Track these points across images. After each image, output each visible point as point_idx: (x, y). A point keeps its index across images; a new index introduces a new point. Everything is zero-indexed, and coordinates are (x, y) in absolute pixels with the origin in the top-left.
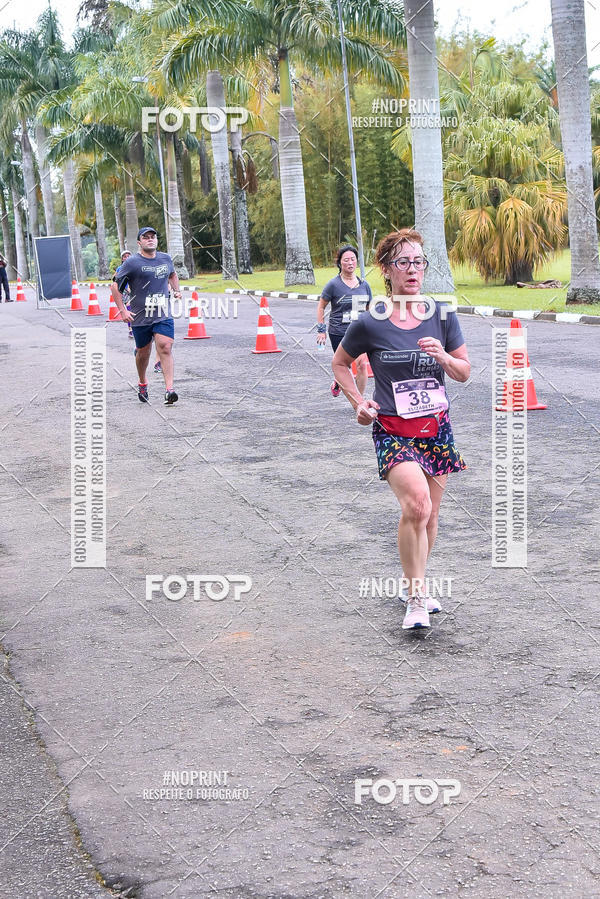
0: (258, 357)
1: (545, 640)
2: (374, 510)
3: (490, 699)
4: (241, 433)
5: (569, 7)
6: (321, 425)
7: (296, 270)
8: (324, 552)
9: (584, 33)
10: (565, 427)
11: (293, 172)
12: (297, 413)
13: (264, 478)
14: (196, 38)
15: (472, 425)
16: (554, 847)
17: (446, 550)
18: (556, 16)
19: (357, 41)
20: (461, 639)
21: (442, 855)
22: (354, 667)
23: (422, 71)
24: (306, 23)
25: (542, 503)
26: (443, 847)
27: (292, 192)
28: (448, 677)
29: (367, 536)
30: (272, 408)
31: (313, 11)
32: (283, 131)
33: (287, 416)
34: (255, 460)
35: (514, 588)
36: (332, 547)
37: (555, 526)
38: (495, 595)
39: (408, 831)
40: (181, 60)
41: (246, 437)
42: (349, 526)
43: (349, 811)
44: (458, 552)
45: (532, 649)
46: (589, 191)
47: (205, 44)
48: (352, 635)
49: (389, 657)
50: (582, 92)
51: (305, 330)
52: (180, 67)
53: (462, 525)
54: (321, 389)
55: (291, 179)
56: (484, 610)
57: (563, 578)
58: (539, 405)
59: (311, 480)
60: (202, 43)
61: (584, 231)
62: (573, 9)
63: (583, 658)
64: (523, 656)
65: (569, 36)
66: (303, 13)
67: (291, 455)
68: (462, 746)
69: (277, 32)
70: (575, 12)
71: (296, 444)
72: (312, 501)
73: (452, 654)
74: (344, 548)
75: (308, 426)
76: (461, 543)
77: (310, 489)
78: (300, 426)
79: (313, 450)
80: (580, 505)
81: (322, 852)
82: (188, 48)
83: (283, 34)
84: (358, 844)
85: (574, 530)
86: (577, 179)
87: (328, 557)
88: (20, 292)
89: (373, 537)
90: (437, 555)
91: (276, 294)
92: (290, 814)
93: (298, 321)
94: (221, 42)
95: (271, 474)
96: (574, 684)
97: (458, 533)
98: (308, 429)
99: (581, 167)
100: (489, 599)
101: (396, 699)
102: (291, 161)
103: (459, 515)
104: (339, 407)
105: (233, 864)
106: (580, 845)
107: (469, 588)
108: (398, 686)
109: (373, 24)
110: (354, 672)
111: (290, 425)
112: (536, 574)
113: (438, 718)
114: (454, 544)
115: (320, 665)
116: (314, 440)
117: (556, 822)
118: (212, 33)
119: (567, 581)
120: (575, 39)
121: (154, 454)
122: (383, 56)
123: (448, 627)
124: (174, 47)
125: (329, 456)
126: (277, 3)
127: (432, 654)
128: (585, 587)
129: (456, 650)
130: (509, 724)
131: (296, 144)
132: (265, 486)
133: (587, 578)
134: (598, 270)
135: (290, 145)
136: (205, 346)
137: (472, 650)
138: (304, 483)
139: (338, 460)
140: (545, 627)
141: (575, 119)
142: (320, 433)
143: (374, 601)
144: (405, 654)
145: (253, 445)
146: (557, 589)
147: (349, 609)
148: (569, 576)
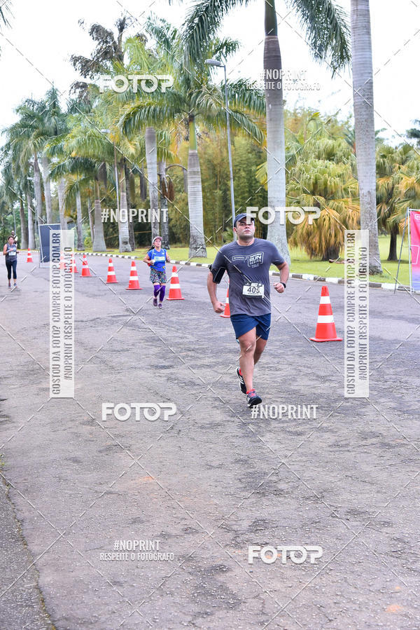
0: (170, 302)
1: (332, 488)
2: (233, 402)
3: (297, 524)
4: (156, 350)
5: (364, 95)
6: (204, 347)
7: (196, 248)
8: (202, 427)
9: (373, 111)
11: (196, 189)
12: (191, 338)
13: (169, 379)
14: (140, 107)
15: (297, 349)
16: (330, 621)
17: (276, 429)
18: (356, 101)
19: (236, 112)
20: (282, 486)
21: (262, 623)
22: (216, 501)
23: (275, 131)
24: (206, 100)
25: (336, 401)
26: (263, 618)
27: (195, 201)
28: (271, 510)
29: (229, 418)
30: (178, 334)
31: (210, 93)
32: (190, 164)
33: (185, 340)
34: (164, 367)
35: (316, 454)
36: (207, 424)
37: (343, 415)
38: (304, 458)
39: (242, 606)
40: (130, 120)
41: (160, 353)
42: (218, 412)
43: (207, 593)
44: (283, 430)
45: (324, 494)
47: (145, 111)
48: (216, 481)
49: (237, 496)
51: (199, 286)
52: (129, 125)
54: (207, 324)
55: (194, 194)
56: (297, 467)
57: (346, 449)
58: (338, 338)
59: (198, 382)
60: (143, 111)
62: (367, 97)
63: (354, 501)
64: (319, 498)
65: (364, 113)
66: (204, 94)
69: (189, 105)
71: (189, 358)
72: (197, 395)
73: (276, 495)
74: (213, 425)
75: (197, 347)
76: (285, 425)
77: (196, 387)
78: (192, 347)
79: (199, 363)
80: (359, 403)
81: (190, 618)
82: (134, 114)
83: (192, 106)
84: (212, 614)
85: (354, 419)
86: (367, 199)
87: (204, 431)
88: (29, 257)
89: (233, 419)
90: (270, 431)
91: (183, 263)
92: (172, 594)
93: (195, 280)
94: (155, 110)
95: (173, 377)
96: (349, 517)
98: (198, 349)
99: (369, 192)
100: (300, 461)
101: (240, 522)
102: (194, 183)
104: (216, 336)
105: (135, 624)
106: (346, 620)
107: (289, 454)
108: (242, 514)
109: (246, 101)
110: (216, 504)
111: (186, 346)
112: (330, 446)
113: (264, 536)
114: (282, 425)
115: (196, 500)
116: (201, 356)
117: (333, 605)
118: (150, 104)
119: (348, 451)
120: (367, 114)
121: (104, 362)
122: (251, 121)
123: (274, 478)
124: (127, 112)
125: (209, 366)
126: (189, 87)
127: (264, 495)
128: (358, 455)
129: (278, 493)
130: (308, 541)
131: (198, 172)
132: (169, 384)
133: (360, 449)
134: (378, 254)
135: (194, 173)
136: (139, 294)
137: (287, 493)
138: (192, 384)
139: (214, 369)
140: (333, 480)
141: (366, 162)
142: (204, 352)
143: (230, 460)
144: (247, 494)
145: (164, 357)
146: (342, 456)
147: (215, 464)
148: (350, 448)
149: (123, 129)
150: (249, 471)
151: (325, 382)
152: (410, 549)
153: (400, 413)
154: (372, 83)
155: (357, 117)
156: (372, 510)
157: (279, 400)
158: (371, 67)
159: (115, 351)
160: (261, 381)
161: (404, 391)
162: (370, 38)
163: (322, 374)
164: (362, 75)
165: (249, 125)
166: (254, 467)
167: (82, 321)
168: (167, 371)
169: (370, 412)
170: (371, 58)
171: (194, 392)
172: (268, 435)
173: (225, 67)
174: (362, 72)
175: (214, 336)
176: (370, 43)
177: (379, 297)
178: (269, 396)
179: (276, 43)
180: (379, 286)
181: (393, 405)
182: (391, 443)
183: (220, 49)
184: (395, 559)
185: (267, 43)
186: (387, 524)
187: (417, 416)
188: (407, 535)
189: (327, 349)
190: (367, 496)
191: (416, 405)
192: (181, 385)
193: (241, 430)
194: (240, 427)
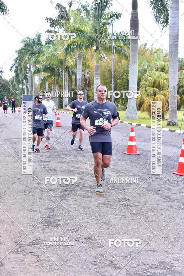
1: (85, 226)
5: (174, 40)
6: (72, 153)
8: (43, 191)
9: (178, 48)
10: (141, 160)
11: (97, 82)
13: (44, 167)
14: (73, 42)
17: (78, 194)
18: (170, 42)
19: (119, 46)
20: (61, 223)
22: (22, 228)
23: (133, 56)
24: (104, 40)
28: (47, 235)
30: (63, 147)
31: (106, 37)
32: (96, 70)
33: (65, 150)
34: (46, 162)
35: (89, 208)
36: (46, 190)
37: (116, 189)
38: (82, 209)
40: (68, 48)
41: (49, 155)
44: (82, 195)
45: (80, 228)
46: (176, 93)
47: (76, 44)
48: (30, 218)
49: (35, 226)
50: (176, 65)
52: (68, 50)
53: (89, 187)
55: (97, 84)
56: (75, 214)
57: (106, 206)
58: (138, 153)
59: (56, 169)
60: (75, 44)
61: (173, 105)
62: (175, 41)
64: (75, 230)
65: (174, 48)
66: (103, 37)
67: (57, 161)
68: (35, 259)
69: (96, 42)
70: (176, 41)
71: (61, 158)
73: (55, 227)
76: (85, 192)
78: (66, 153)
79: (67, 160)
82: (71, 45)
83: (98, 43)
85: (120, 191)
86: (173, 90)
87: (42, 193)
88: (19, 110)
89: (60, 188)
90: (75, 195)
94: (80, 44)
95: (47, 166)
96: (84, 241)
97: (86, 189)
98: (68, 154)
99: (174, 86)
100: (79, 211)
102: (97, 79)
103: (90, 183)
107: (76, 206)
108: (30, 236)
109: (123, 41)
111: (63, 153)
113: (34, 248)
114: (82, 192)
116: (67, 157)
118: (78, 41)
119: (107, 207)
120: (175, 49)
122: (126, 51)
123: (60, 218)
124: (67, 44)
125: (67, 162)
126: (97, 34)
127: (49, 226)
128: (111, 209)
129: (57, 226)
130: (54, 252)
131: (99, 74)
132: (43, 170)
133: (113, 207)
134: (177, 116)
135: (97, 74)
136: (59, 129)
137: (61, 226)
138: (54, 170)
139: (69, 164)
140: (89, 221)
141: (173, 72)
142: (70, 156)
143: (45, 208)
144: (40, 226)
145: (49, 157)
146: (102, 209)
147: (35, 210)
148: (108, 206)
149: (65, 52)
150: (50, 214)
151: (118, 173)
152: (104, 261)
153: (145, 190)
154: (178, 34)
155: (170, 50)
156: (98, 238)
157: (91, 180)
158: (178, 27)
160: (87, 171)
161: (154, 180)
162: (178, 12)
163: (119, 169)
164: (174, 30)
165: (124, 53)
166: (54, 212)
168: (45, 164)
169: (130, 189)
170: (178, 22)
172: (73, 197)
173: (112, 24)
174: (174, 28)
176: (178, 15)
177: (171, 136)
178: (86, 178)
179: (137, 14)
180: (175, 131)
181: (144, 186)
182: (131, 204)
183: (113, 16)
184: (93, 266)
185: (133, 14)
186: (101, 246)
187: (153, 192)
188: (108, 253)
189: (130, 158)
190: (101, 230)
191: (156, 186)
192: (48, 170)
193: (61, 194)
194: (61, 192)
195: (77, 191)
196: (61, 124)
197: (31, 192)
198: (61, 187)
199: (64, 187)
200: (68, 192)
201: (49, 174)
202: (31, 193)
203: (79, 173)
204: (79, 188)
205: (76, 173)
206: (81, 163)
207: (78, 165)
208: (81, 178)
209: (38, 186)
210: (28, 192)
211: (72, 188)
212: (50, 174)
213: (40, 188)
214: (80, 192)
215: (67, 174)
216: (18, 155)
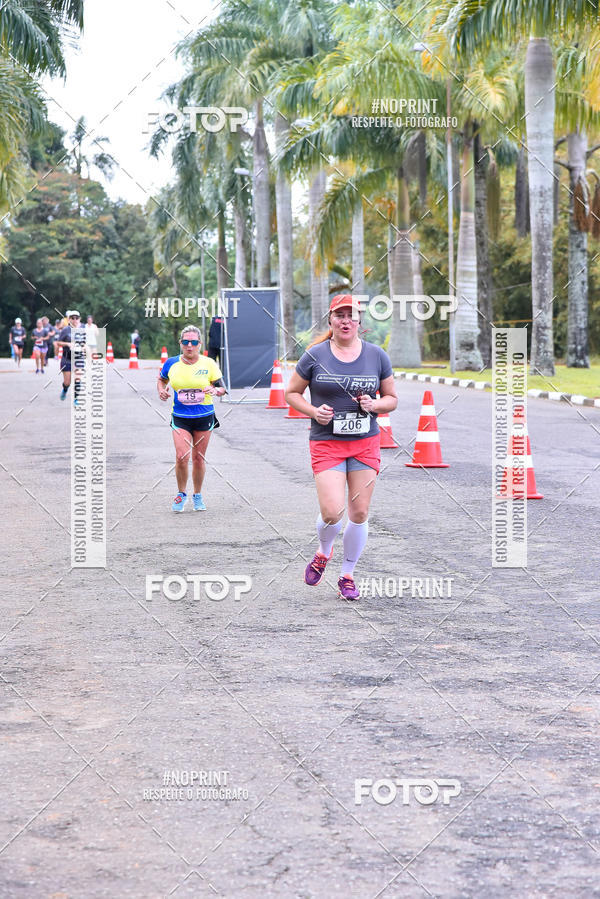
2: (494, 791)
4: (377, 632)
6: (514, 629)
13: (359, 716)
17: (565, 883)
29: (449, 841)
33: (473, 609)
34: (367, 682)
36: (376, 855)
41: (381, 641)
42: (432, 819)
52: (474, 30)
54: (562, 566)
59: (428, 728)
67: (431, 678)
71: (452, 659)
72: (403, 766)
75: (492, 629)
77: (417, 743)
78: (479, 628)
79: (488, 673)
87: (353, 874)
89: (458, 844)
95: (373, 710)
98: (493, 636)
104: (566, 601)
111: (465, 626)
114: (584, 872)
116: (487, 655)
121: (215, 659)
125: (490, 685)
132: (353, 731)
138: (414, 732)
139: (499, 695)
142: (505, 644)
145: (381, 652)
149: (457, 39)
159: (264, 629)
167: (234, 545)
168: (362, 693)
171: (401, 758)
175: (560, 601)
192: (381, 734)
193: (462, 882)
194: (465, 871)
195: (552, 861)
196: (443, 456)
197: (287, 870)
198: (462, 836)
199: (478, 839)
200: (502, 868)
201: (387, 757)
202: (286, 878)
203: (560, 752)
204: (566, 843)
205: (542, 753)
206: (572, 688)
207: (552, 704)
208: (574, 782)
209: (325, 831)
210: (271, 872)
211: (523, 843)
212: (395, 759)
213: (335, 844)
214: (573, 871)
215: (493, 758)
216: (205, 644)
